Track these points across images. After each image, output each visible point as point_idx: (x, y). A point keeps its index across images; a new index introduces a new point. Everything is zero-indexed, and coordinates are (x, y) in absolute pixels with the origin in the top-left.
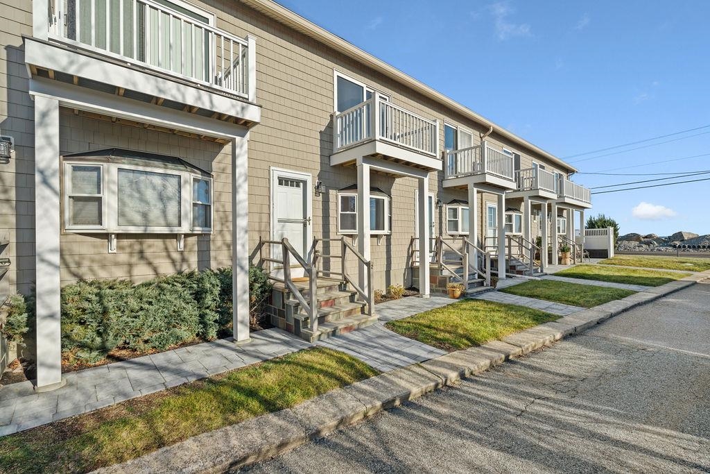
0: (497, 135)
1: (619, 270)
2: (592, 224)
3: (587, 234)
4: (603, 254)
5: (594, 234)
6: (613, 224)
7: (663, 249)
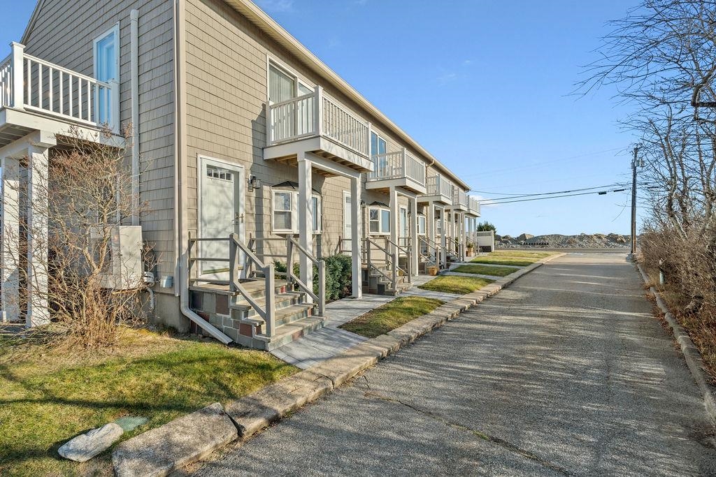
0: (436, 167)
1: (503, 259)
2: (480, 228)
3: (478, 235)
4: (486, 249)
5: (482, 235)
6: (494, 229)
7: (514, 246)
